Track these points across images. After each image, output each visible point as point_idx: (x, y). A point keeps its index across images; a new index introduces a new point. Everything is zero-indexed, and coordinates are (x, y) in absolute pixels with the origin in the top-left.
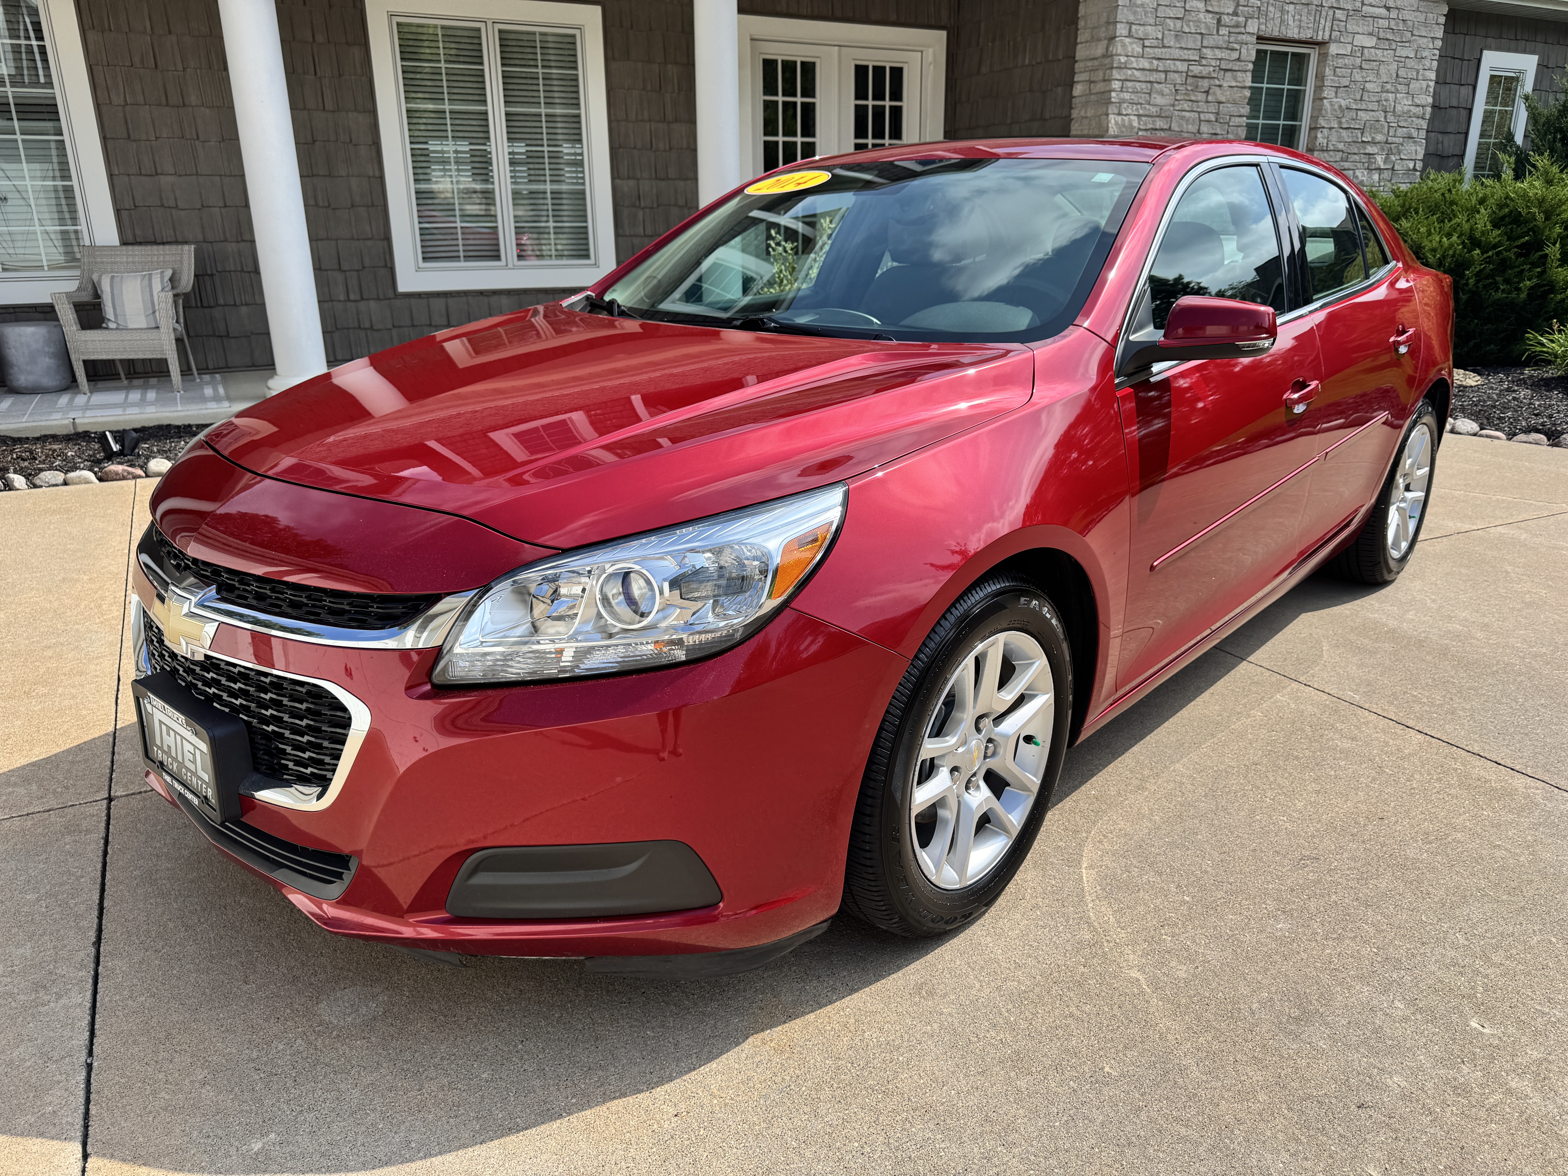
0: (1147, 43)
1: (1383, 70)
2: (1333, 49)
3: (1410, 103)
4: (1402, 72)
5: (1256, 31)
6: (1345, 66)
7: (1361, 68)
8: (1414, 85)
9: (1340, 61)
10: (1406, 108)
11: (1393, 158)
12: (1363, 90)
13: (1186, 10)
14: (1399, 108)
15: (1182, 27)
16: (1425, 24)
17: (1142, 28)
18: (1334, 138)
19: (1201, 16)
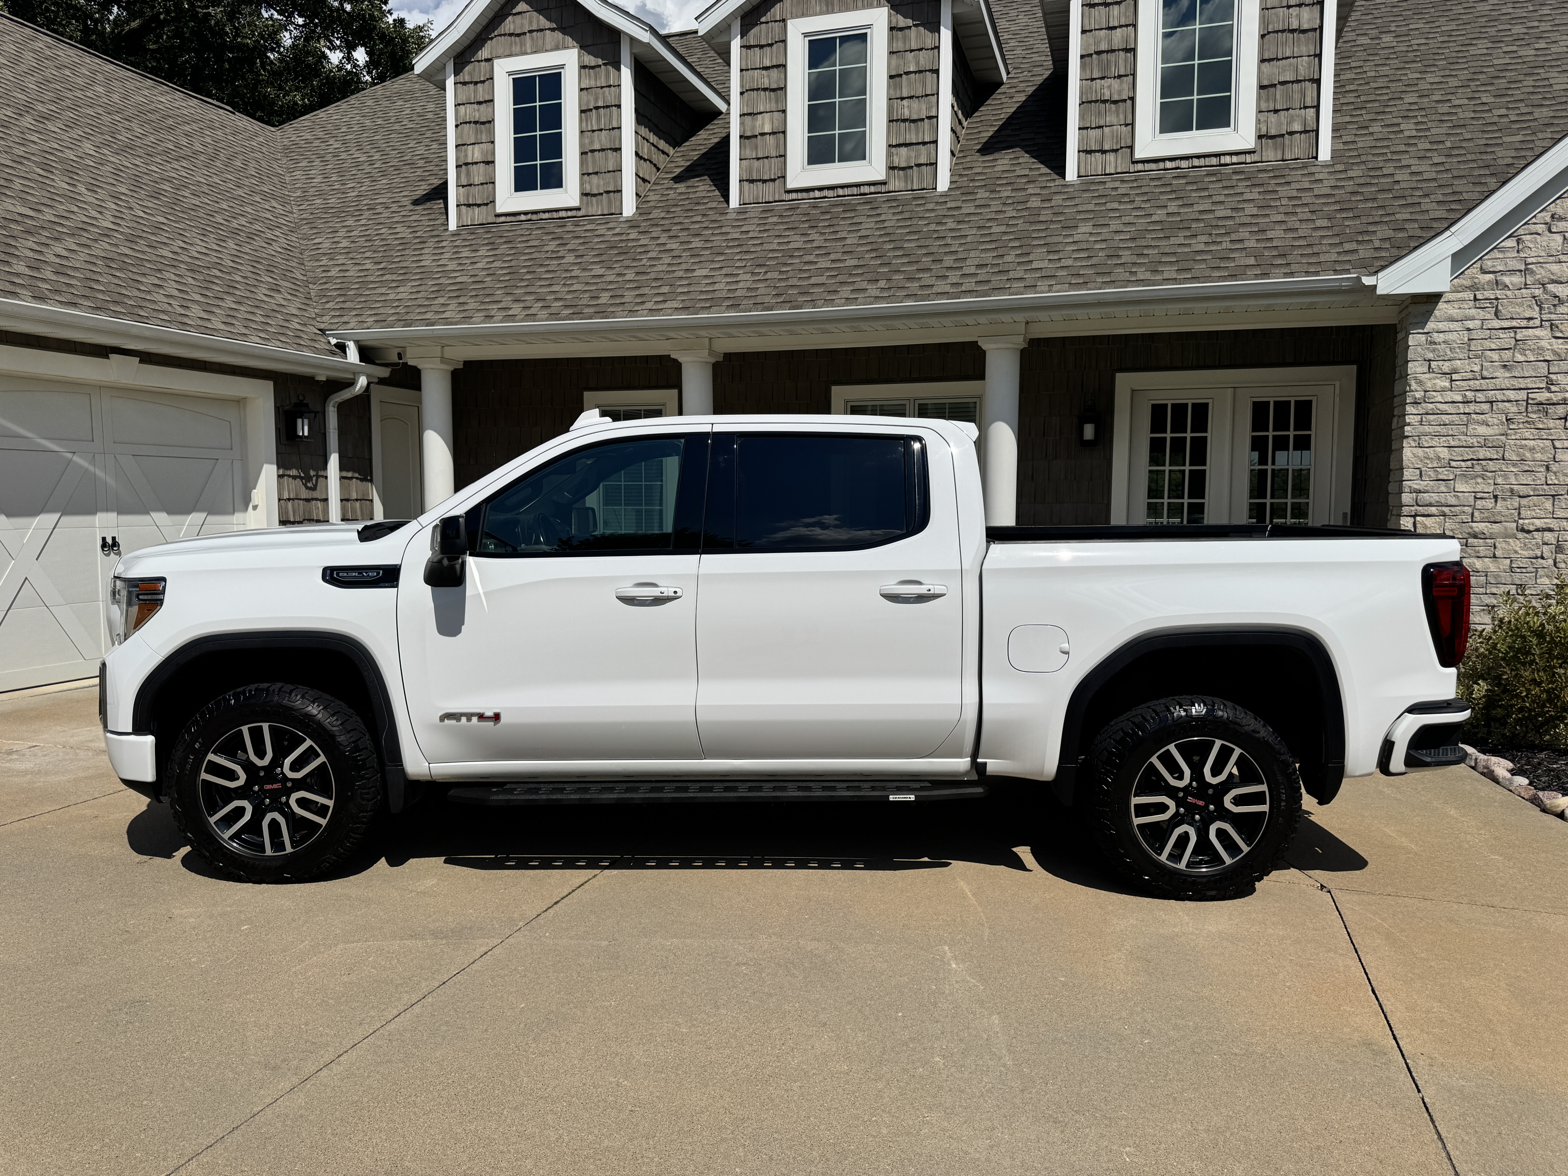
0: (1455, 377)
13: (1517, 341)
15: (1514, 356)
17: (1447, 364)
19: (1544, 344)
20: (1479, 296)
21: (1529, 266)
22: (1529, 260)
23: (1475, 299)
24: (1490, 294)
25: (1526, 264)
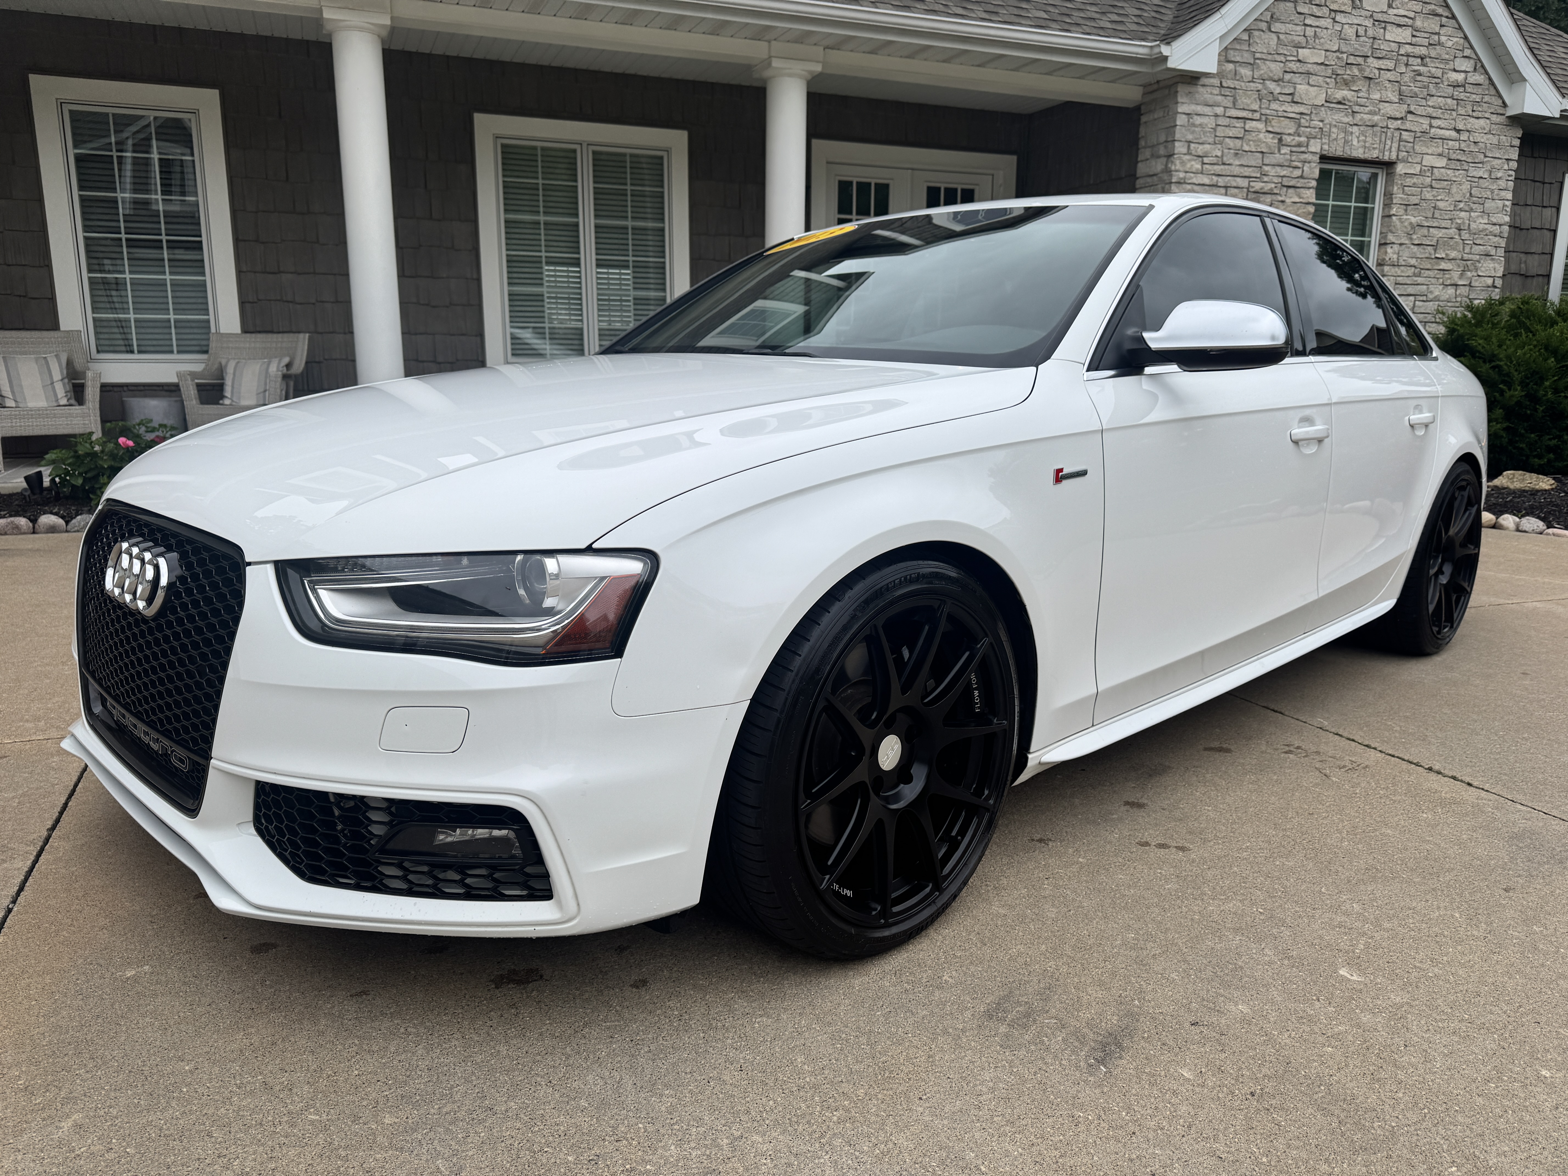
0: (1206, 160)
1: (1454, 190)
2: (1400, 169)
3: (1486, 222)
4: (1474, 191)
5: (1319, 151)
6: (1414, 185)
7: (1432, 187)
8: (1489, 204)
9: (1408, 180)
10: (1481, 227)
11: (1469, 274)
12: (1435, 208)
13: (1245, 131)
14: (1473, 226)
15: (1242, 146)
16: (1499, 146)
17: (1201, 147)
18: (1405, 254)
19: (1261, 136)
20: (1224, 84)
21: (1257, 61)
22: (1258, 55)
23: (1222, 86)
24: (1230, 83)
25: (1255, 59)
